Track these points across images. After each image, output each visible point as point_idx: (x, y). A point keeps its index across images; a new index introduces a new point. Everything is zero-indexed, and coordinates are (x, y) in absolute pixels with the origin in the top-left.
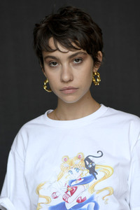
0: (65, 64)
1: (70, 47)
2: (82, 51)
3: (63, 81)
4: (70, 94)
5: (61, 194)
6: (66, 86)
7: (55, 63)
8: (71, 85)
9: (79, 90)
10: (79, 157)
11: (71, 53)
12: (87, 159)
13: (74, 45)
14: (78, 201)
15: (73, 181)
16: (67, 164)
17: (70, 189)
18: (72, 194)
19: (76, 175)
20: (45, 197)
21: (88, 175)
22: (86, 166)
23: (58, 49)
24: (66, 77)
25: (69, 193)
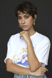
0: (23, 18)
1: (24, 13)
2: (28, 14)
4: (25, 28)
6: (23, 25)
7: (20, 18)
8: (25, 25)
11: (24, 15)
13: (25, 12)
14: (25, 61)
15: (24, 55)
16: (23, 50)
18: (24, 59)
23: (20, 14)
24: (23, 22)
25: (23, 58)
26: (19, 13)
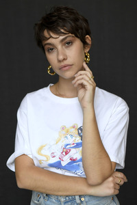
0: (59, 47)
1: (60, 33)
2: (70, 34)
3: (59, 61)
4: (67, 70)
5: (58, 154)
6: (63, 64)
7: (52, 49)
8: (66, 63)
9: (73, 66)
10: (74, 127)
11: (61, 38)
12: (80, 129)
13: (62, 31)
14: (71, 159)
15: (68, 145)
16: (64, 132)
17: (65, 150)
18: (66, 154)
19: (71, 141)
20: (45, 156)
21: (80, 141)
22: (79, 134)
23: (51, 37)
24: (61, 57)
25: (64, 153)
26: (48, 36)
